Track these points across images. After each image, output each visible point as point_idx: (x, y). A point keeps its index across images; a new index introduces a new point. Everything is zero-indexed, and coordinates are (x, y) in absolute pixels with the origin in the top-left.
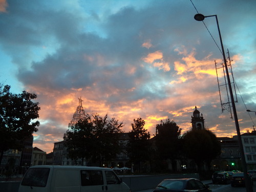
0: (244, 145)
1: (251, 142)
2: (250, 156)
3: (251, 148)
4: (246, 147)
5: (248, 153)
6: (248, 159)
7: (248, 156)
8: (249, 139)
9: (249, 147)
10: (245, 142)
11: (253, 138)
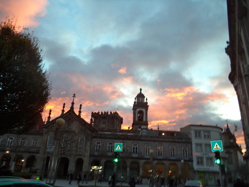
0: (194, 141)
1: (205, 136)
2: (202, 158)
3: (203, 146)
4: (197, 145)
5: (199, 154)
6: (198, 163)
7: (198, 158)
8: (202, 133)
9: (201, 145)
10: (196, 136)
11: (209, 132)
